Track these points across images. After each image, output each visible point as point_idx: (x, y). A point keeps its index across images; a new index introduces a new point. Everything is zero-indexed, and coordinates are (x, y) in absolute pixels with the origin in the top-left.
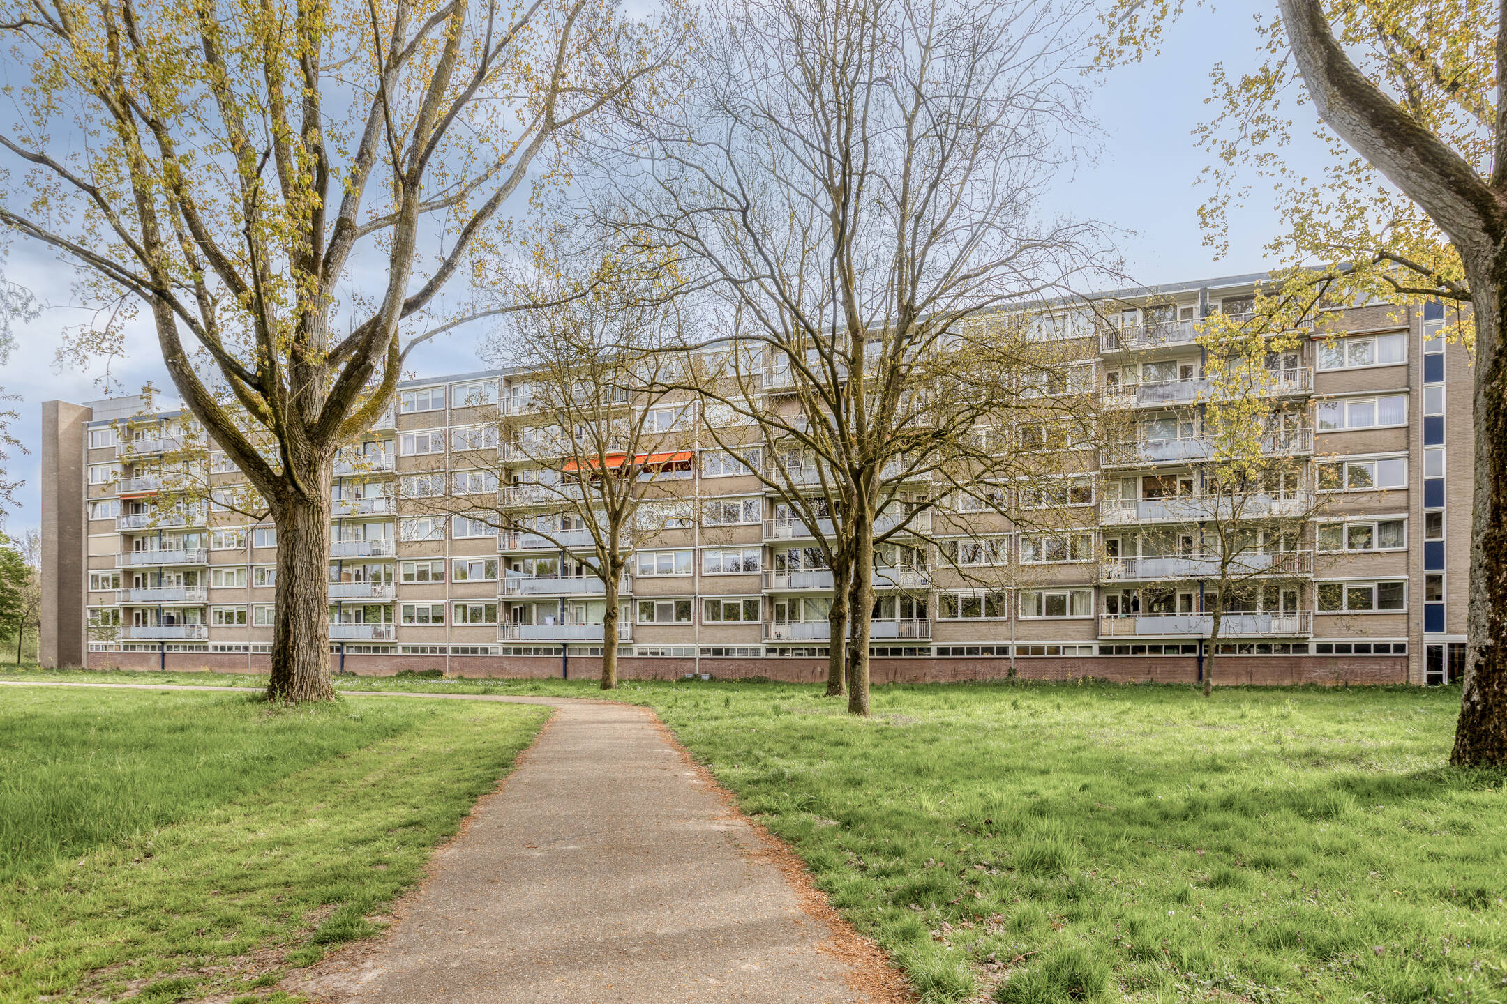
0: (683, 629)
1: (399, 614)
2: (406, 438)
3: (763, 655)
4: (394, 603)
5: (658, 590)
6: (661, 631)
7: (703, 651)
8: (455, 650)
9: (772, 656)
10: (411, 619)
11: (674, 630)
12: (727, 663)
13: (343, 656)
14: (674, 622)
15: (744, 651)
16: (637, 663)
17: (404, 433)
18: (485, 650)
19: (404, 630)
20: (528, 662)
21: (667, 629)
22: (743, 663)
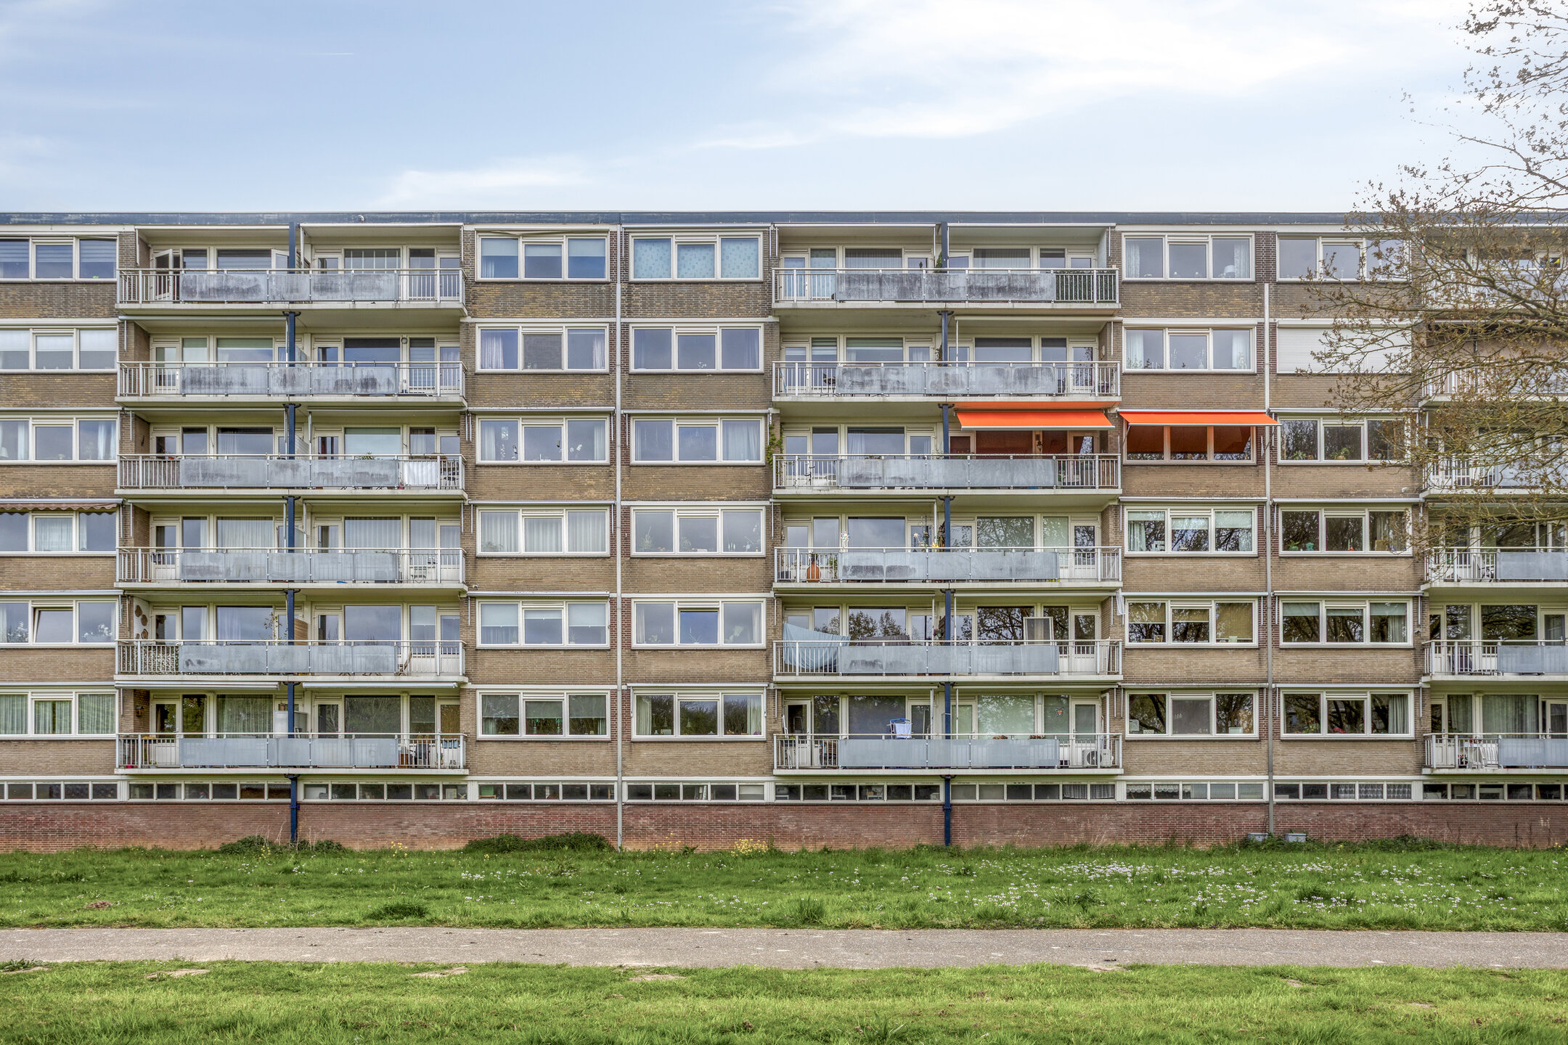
0: (1232, 750)
1: (474, 716)
2: (488, 334)
3: (1417, 795)
4: (459, 692)
5: (1177, 673)
6: (1186, 751)
7: (1282, 789)
8: (639, 791)
9: (1434, 798)
10: (508, 726)
11: (1215, 749)
12: (1339, 813)
13: (296, 807)
14: (1214, 735)
15: (1368, 789)
16: (1128, 814)
17: (483, 323)
18: (724, 791)
19: (488, 749)
20: (846, 815)
21: (1200, 749)
22: (1376, 812)
